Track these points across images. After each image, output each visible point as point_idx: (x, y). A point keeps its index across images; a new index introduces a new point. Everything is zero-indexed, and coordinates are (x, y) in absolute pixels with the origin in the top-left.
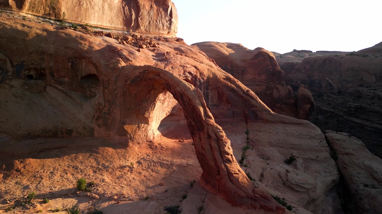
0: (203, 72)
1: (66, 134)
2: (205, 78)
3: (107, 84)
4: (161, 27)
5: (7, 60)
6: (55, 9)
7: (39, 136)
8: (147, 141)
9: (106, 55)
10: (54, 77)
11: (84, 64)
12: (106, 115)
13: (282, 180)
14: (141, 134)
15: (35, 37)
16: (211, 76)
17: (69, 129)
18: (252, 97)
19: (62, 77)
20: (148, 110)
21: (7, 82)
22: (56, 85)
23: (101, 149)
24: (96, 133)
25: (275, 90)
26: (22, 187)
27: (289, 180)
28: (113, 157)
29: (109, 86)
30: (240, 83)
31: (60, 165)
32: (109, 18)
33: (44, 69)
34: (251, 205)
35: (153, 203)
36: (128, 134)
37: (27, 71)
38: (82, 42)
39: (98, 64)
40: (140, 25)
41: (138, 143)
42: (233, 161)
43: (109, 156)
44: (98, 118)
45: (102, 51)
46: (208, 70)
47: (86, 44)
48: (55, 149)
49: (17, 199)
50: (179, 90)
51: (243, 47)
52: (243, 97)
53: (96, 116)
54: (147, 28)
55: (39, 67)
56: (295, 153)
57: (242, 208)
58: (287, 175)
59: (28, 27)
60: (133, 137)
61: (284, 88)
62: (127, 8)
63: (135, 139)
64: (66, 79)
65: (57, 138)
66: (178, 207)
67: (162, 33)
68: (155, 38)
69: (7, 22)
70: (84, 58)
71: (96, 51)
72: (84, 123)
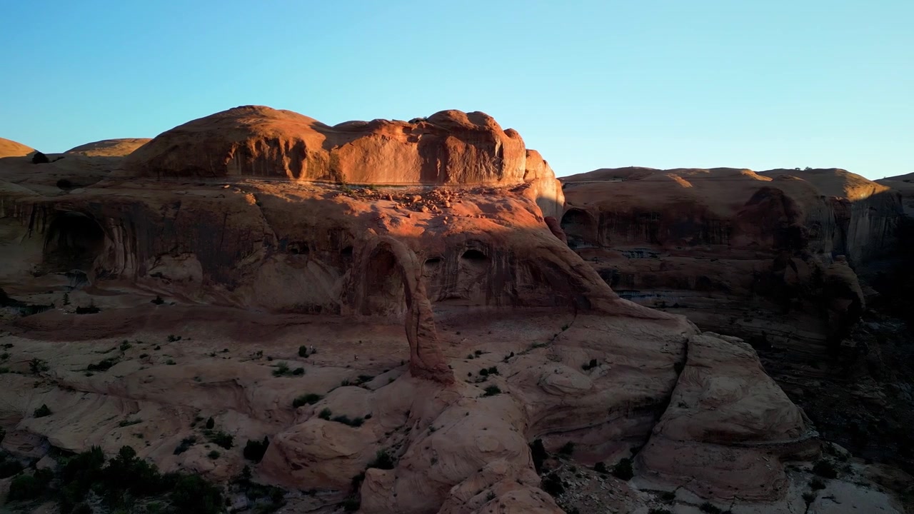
0: (502, 239)
1: (315, 309)
2: (507, 248)
4: (485, 174)
5: (274, 235)
6: (335, 172)
7: (291, 311)
9: (366, 225)
10: (316, 250)
11: (343, 236)
13: (540, 379)
16: (518, 244)
17: (318, 305)
18: (586, 276)
19: (323, 250)
21: (273, 256)
22: (316, 260)
24: (342, 310)
25: (788, 268)
27: (548, 380)
33: (306, 242)
34: (426, 376)
37: (292, 245)
38: (346, 210)
39: (354, 235)
40: (450, 175)
44: (344, 295)
47: (347, 214)
48: (301, 324)
52: (568, 275)
53: (343, 292)
54: (461, 179)
55: (302, 240)
56: (607, 357)
64: (327, 253)
65: (307, 314)
66: (373, 377)
67: (486, 181)
69: (279, 196)
70: (343, 229)
71: (356, 221)
72: (332, 299)
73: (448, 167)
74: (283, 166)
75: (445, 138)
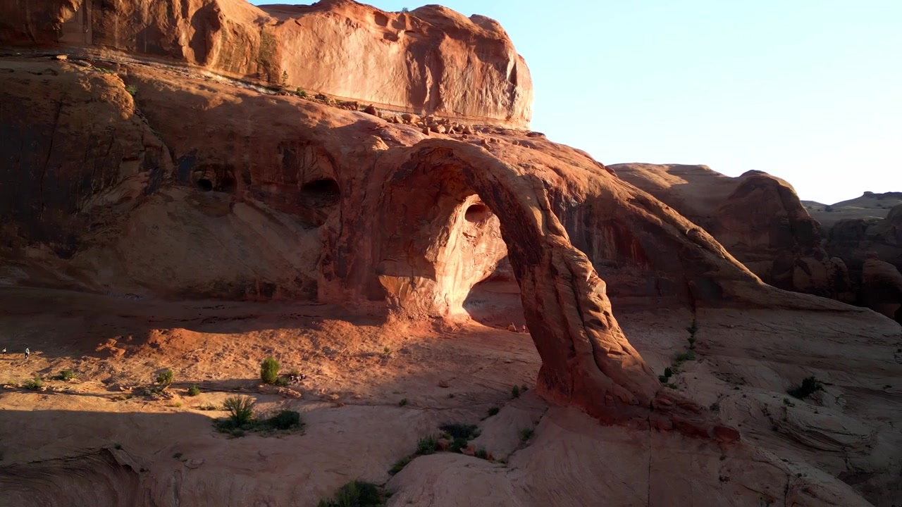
0: (576, 183)
1: (261, 291)
2: (583, 198)
3: (349, 188)
4: (491, 105)
5: (165, 148)
6: (269, 65)
7: (207, 296)
8: (430, 316)
9: (355, 137)
10: (250, 183)
11: (309, 157)
12: (342, 254)
13: (771, 419)
14: (418, 300)
15: (219, 106)
16: (598, 192)
17: (268, 282)
18: (705, 245)
19: (266, 183)
20: (433, 243)
21: (161, 190)
22: (253, 200)
23: (327, 323)
24: (321, 292)
25: (797, 270)
26: (155, 370)
27: (790, 419)
28: (350, 338)
29: (351, 191)
30: (672, 213)
31: (237, 344)
32: (377, 86)
33: (231, 168)
34: (648, 420)
35: (414, 412)
36: (388, 296)
37: (200, 172)
38: (309, 113)
39: (335, 154)
40: (444, 100)
41: (409, 318)
42: (610, 326)
43: (342, 335)
44: (326, 261)
45: (346, 131)
46: (590, 180)
47: (315, 118)
48: (235, 319)
49: (139, 386)
50: (490, 177)
51: (711, 171)
52: (681, 245)
53: (323, 256)
54: (459, 108)
55: (222, 163)
57: (624, 426)
58: (785, 409)
59: (210, 90)
60: (400, 304)
61: (824, 264)
62: (415, 64)
63: (404, 308)
64: (274, 189)
65: (243, 301)
66: (474, 427)
67: (492, 117)
69: (172, 82)
70: (309, 143)
71: (335, 129)
72: (298, 270)
73: (442, 87)
74: (177, 39)
75: (439, 40)
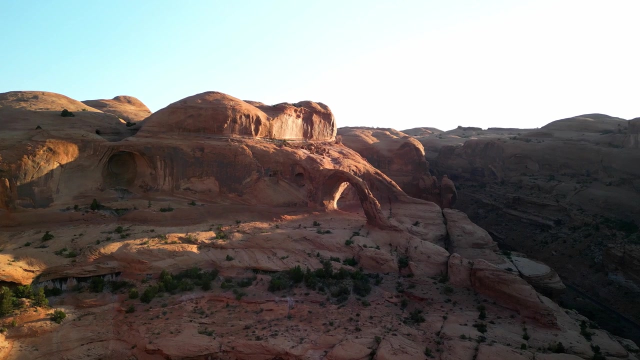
0: (360, 169)
2: (362, 173)
4: (326, 135)
5: (262, 167)
6: (270, 133)
7: (281, 206)
8: (334, 210)
9: (310, 162)
10: (282, 175)
11: (297, 168)
12: (314, 195)
14: (330, 205)
18: (393, 186)
19: (286, 175)
20: (335, 191)
21: (262, 178)
22: (284, 180)
23: (313, 212)
25: (421, 181)
27: (412, 230)
30: (385, 176)
32: (295, 133)
33: (277, 171)
34: (389, 229)
36: (325, 205)
37: (270, 172)
39: (305, 167)
40: (313, 135)
41: (330, 210)
43: (318, 214)
45: (306, 160)
46: (364, 168)
51: (389, 135)
52: (387, 186)
53: (309, 196)
54: (317, 137)
55: (275, 170)
56: (420, 220)
59: (267, 148)
60: (327, 207)
61: (430, 178)
62: (305, 125)
64: (288, 176)
66: (359, 232)
68: (322, 143)
70: (298, 164)
72: (302, 199)
73: (313, 131)
74: (251, 129)
75: (312, 115)
